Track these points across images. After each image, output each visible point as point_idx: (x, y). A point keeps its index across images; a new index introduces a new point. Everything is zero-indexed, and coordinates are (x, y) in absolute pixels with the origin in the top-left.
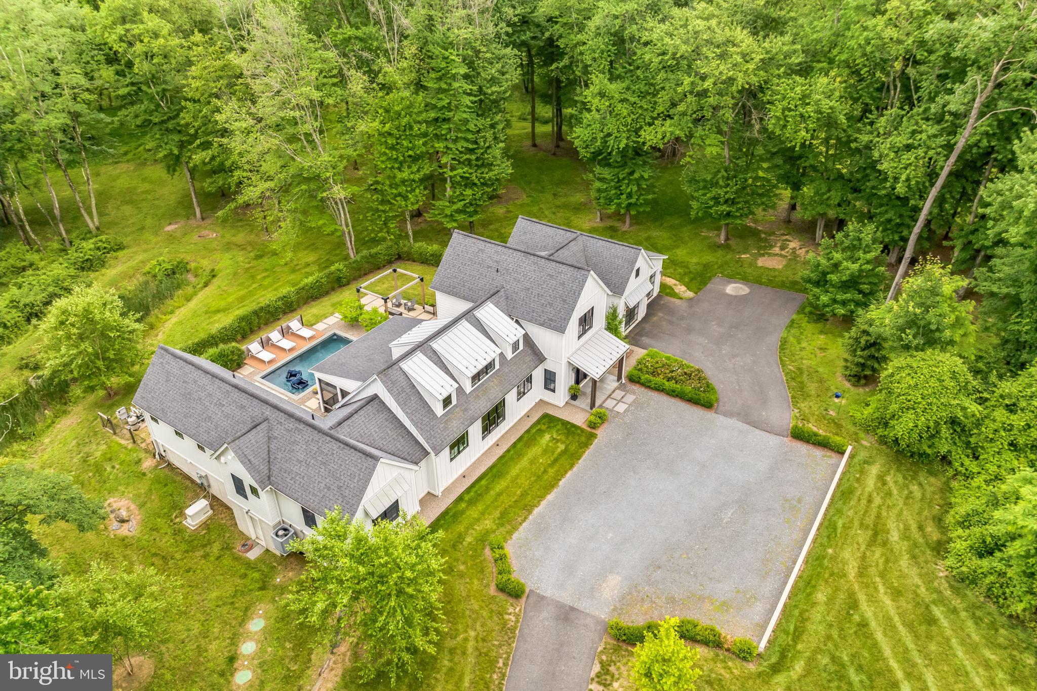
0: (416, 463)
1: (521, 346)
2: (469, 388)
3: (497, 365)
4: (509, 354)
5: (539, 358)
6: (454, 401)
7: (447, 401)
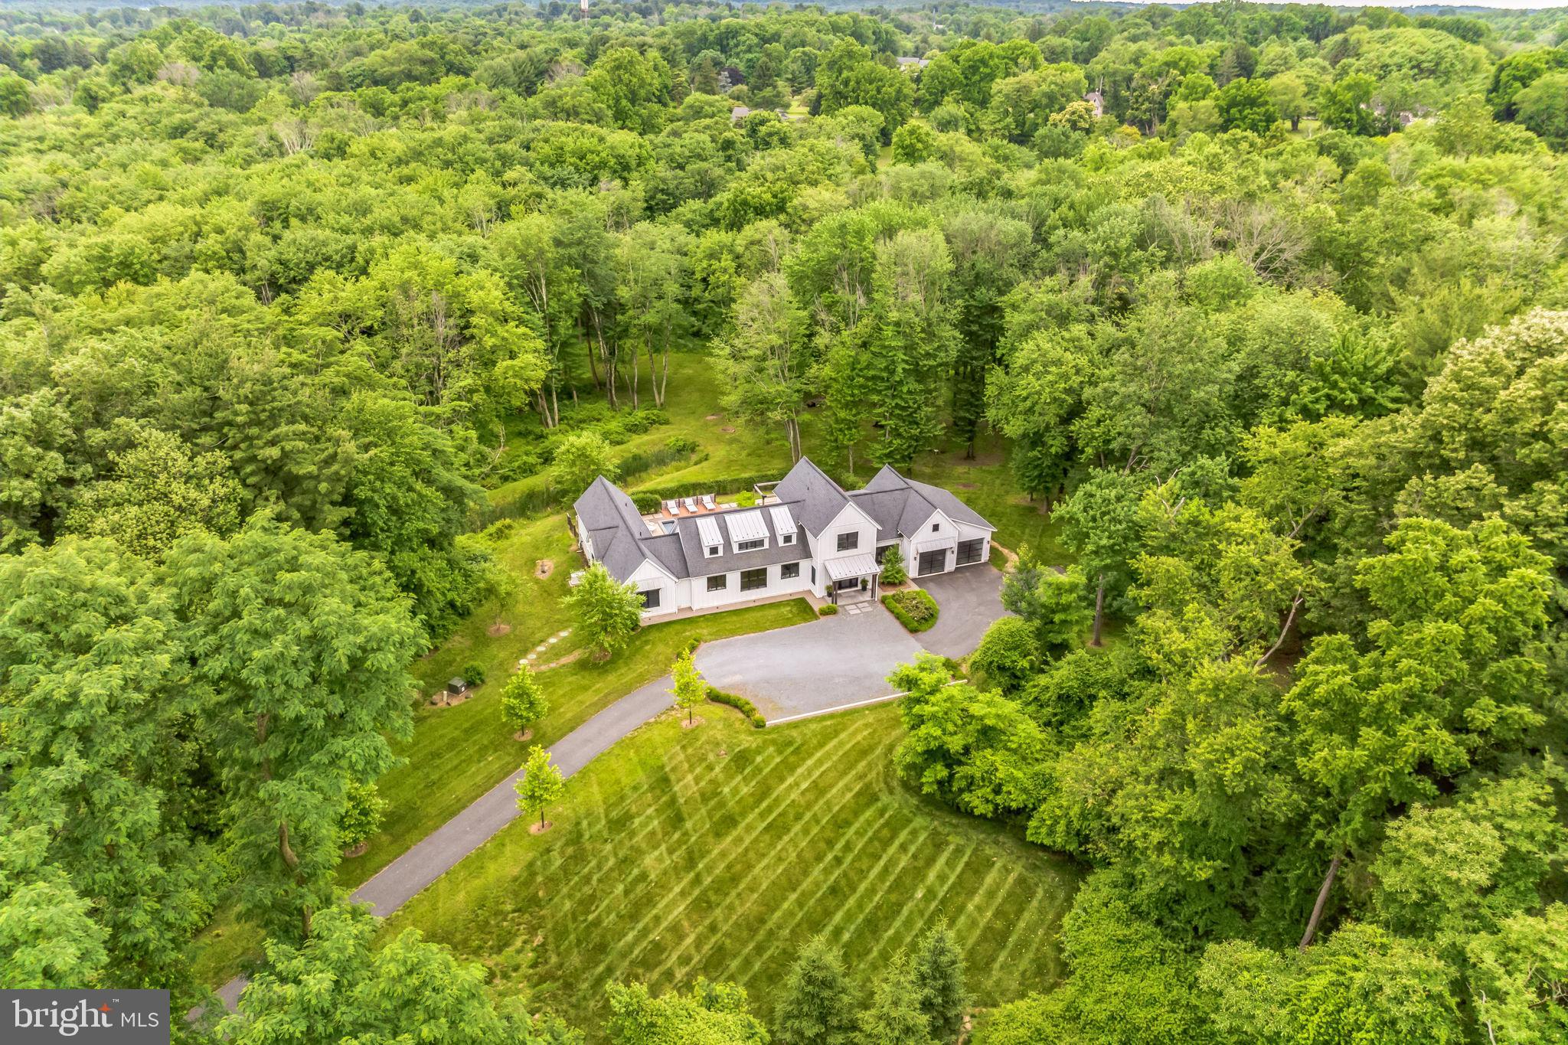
0: (680, 578)
1: (794, 541)
2: (736, 550)
3: (766, 545)
4: (781, 543)
5: (807, 554)
6: (721, 553)
7: (714, 550)
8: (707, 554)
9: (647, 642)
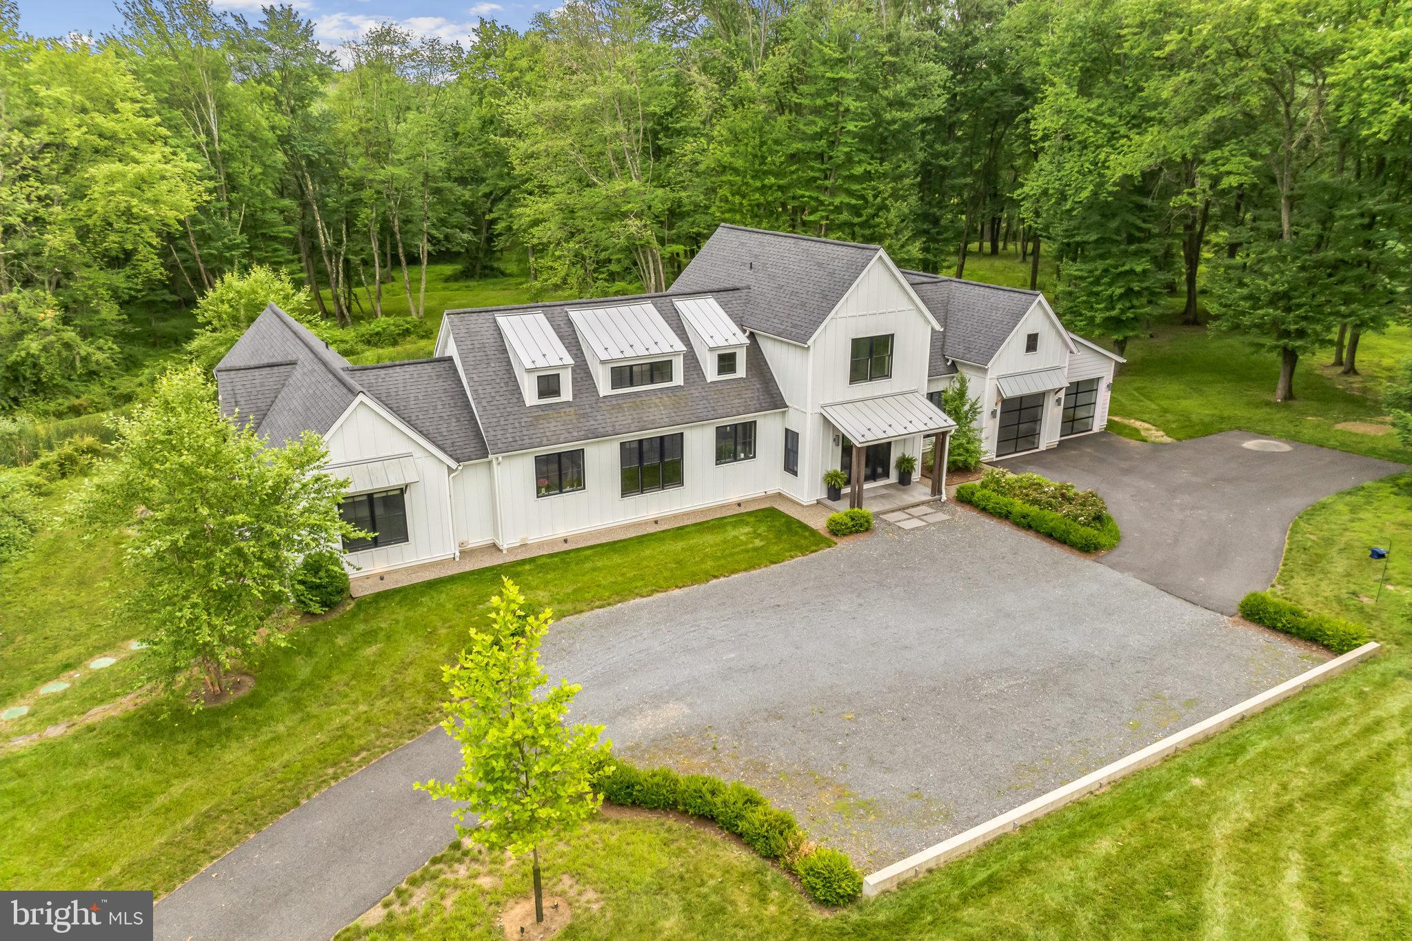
0: (458, 460)
1: (741, 371)
2: (604, 386)
3: (678, 379)
4: (711, 372)
5: (774, 401)
6: (567, 394)
7: (548, 385)
8: (530, 396)
9: (369, 637)
